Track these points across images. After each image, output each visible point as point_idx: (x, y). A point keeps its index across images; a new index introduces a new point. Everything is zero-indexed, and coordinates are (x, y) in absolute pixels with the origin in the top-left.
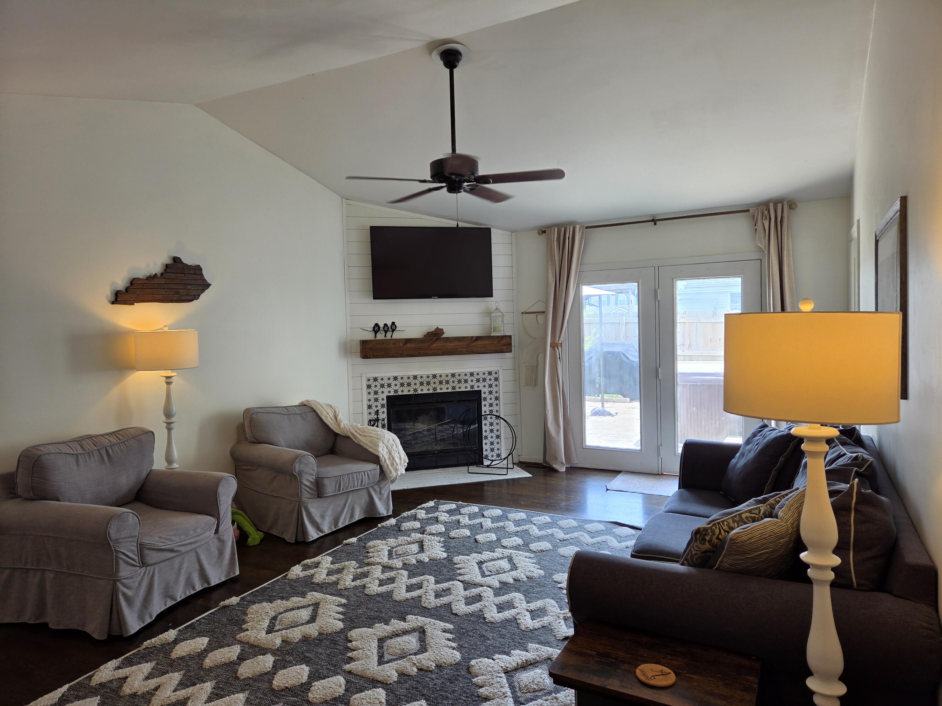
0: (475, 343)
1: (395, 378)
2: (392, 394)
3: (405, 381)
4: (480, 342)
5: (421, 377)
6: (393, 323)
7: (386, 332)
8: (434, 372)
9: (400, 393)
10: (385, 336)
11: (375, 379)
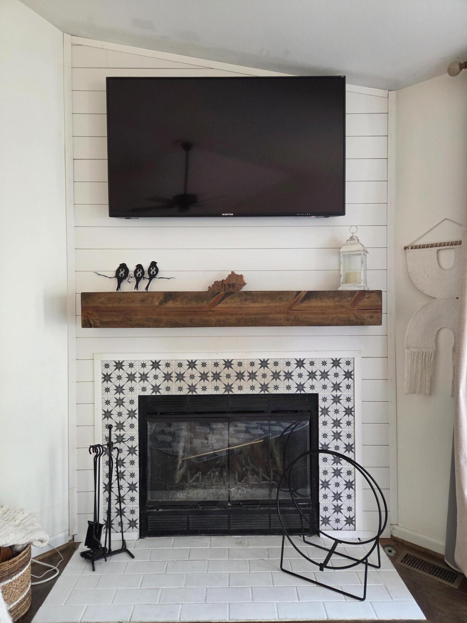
0: (305, 304)
1: (156, 365)
2: (149, 392)
3: (174, 370)
4: (314, 303)
5: (204, 365)
6: (154, 264)
7: (138, 279)
8: (228, 357)
9: (163, 392)
10: (137, 287)
11: (119, 365)
